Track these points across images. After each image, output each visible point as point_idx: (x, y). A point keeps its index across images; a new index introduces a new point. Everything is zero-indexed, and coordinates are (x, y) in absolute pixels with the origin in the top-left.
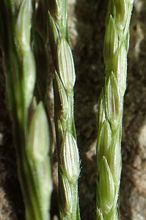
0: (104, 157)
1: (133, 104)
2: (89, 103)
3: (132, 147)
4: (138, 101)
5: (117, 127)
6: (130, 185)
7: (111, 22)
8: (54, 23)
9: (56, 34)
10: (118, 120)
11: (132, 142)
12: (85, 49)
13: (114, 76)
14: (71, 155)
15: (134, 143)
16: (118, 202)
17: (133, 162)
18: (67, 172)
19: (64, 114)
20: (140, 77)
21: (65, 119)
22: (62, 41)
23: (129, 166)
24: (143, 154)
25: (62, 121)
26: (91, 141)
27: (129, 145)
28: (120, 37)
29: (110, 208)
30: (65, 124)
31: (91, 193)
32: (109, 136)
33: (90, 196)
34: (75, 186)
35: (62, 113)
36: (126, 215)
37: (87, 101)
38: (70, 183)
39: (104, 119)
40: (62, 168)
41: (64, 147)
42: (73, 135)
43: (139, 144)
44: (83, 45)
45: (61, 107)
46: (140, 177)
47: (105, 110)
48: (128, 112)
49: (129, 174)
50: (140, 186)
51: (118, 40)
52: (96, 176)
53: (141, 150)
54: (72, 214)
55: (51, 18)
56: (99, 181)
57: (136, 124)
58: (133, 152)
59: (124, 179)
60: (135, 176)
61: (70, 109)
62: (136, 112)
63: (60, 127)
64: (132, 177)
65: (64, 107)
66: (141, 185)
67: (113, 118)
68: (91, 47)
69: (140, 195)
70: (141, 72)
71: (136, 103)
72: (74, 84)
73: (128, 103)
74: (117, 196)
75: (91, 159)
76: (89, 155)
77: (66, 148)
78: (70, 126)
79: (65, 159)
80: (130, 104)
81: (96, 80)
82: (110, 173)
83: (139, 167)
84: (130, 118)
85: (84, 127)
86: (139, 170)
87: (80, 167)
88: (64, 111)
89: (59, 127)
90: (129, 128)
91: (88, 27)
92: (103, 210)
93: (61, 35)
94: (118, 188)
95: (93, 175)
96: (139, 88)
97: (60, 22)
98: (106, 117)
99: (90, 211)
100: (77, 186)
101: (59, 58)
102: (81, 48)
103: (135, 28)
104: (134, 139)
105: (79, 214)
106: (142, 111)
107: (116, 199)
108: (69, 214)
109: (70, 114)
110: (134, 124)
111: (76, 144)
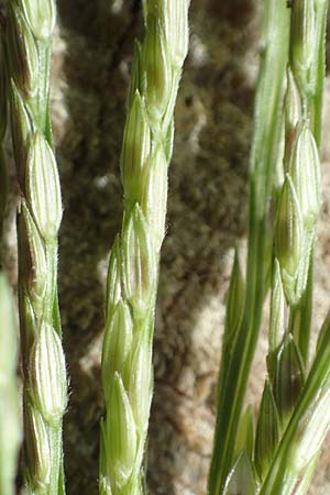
0: (116, 373)
1: (180, 261)
2: (88, 257)
3: (175, 350)
4: (191, 253)
5: (144, 313)
6: (170, 428)
7: (138, 103)
8: (22, 104)
9: (26, 126)
10: (146, 300)
11: (175, 340)
12: (83, 144)
13: (141, 211)
14: (49, 369)
15: (180, 340)
16: (143, 464)
17: (177, 380)
18: (41, 401)
19: (38, 286)
20: (197, 203)
21: (40, 295)
22: (38, 140)
23: (168, 389)
24: (198, 365)
25: (33, 300)
26: (90, 335)
27: (171, 346)
28: (155, 134)
29: (125, 476)
30: (40, 306)
31: (89, 443)
32: (127, 332)
33: (86, 450)
34: (57, 431)
35: (34, 284)
36: (160, 490)
37: (83, 254)
38: (47, 423)
39: (119, 297)
40: (32, 394)
41: (37, 352)
42: (55, 327)
43: (191, 343)
44: (79, 138)
45: (33, 272)
46: (192, 411)
47: (122, 280)
48: (169, 276)
49: (168, 406)
50: (191, 432)
51: (151, 138)
52: (98, 409)
53: (194, 356)
54: (49, 486)
55: (17, 94)
56: (105, 419)
57: (187, 303)
58: (178, 360)
59: (159, 416)
60: (183, 411)
61: (50, 276)
62: (186, 277)
63: (30, 311)
64: (175, 412)
65: (37, 273)
66: (194, 428)
67: (137, 295)
68: (95, 141)
69: (190, 449)
70: (198, 194)
71: (186, 258)
72: (58, 226)
73: (170, 258)
74: (141, 451)
75: (90, 374)
76: (86, 365)
77: (40, 354)
78: (49, 309)
79: (38, 375)
80: (174, 259)
81: (103, 210)
82: (128, 408)
83: (190, 392)
84: (172, 289)
85: (78, 307)
86: (189, 398)
87: (69, 392)
88: (38, 280)
89: (28, 311)
90: (170, 309)
91: (90, 99)
92: (113, 479)
93: (35, 129)
94: (143, 437)
95: (94, 406)
96: (194, 227)
97: (35, 102)
98: (123, 295)
99: (85, 481)
100: (60, 431)
101: (31, 174)
102: (75, 144)
103: (189, 102)
104: (180, 333)
105: (64, 487)
106: (199, 274)
107: (140, 458)
108: (42, 485)
109: (50, 285)
110: (182, 300)
111: (61, 347)
